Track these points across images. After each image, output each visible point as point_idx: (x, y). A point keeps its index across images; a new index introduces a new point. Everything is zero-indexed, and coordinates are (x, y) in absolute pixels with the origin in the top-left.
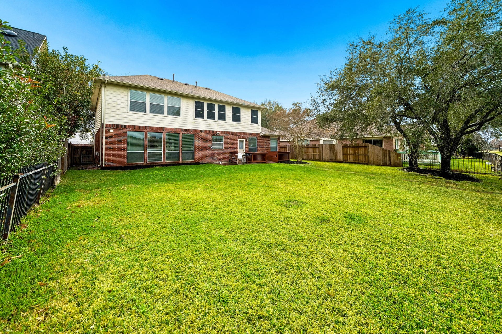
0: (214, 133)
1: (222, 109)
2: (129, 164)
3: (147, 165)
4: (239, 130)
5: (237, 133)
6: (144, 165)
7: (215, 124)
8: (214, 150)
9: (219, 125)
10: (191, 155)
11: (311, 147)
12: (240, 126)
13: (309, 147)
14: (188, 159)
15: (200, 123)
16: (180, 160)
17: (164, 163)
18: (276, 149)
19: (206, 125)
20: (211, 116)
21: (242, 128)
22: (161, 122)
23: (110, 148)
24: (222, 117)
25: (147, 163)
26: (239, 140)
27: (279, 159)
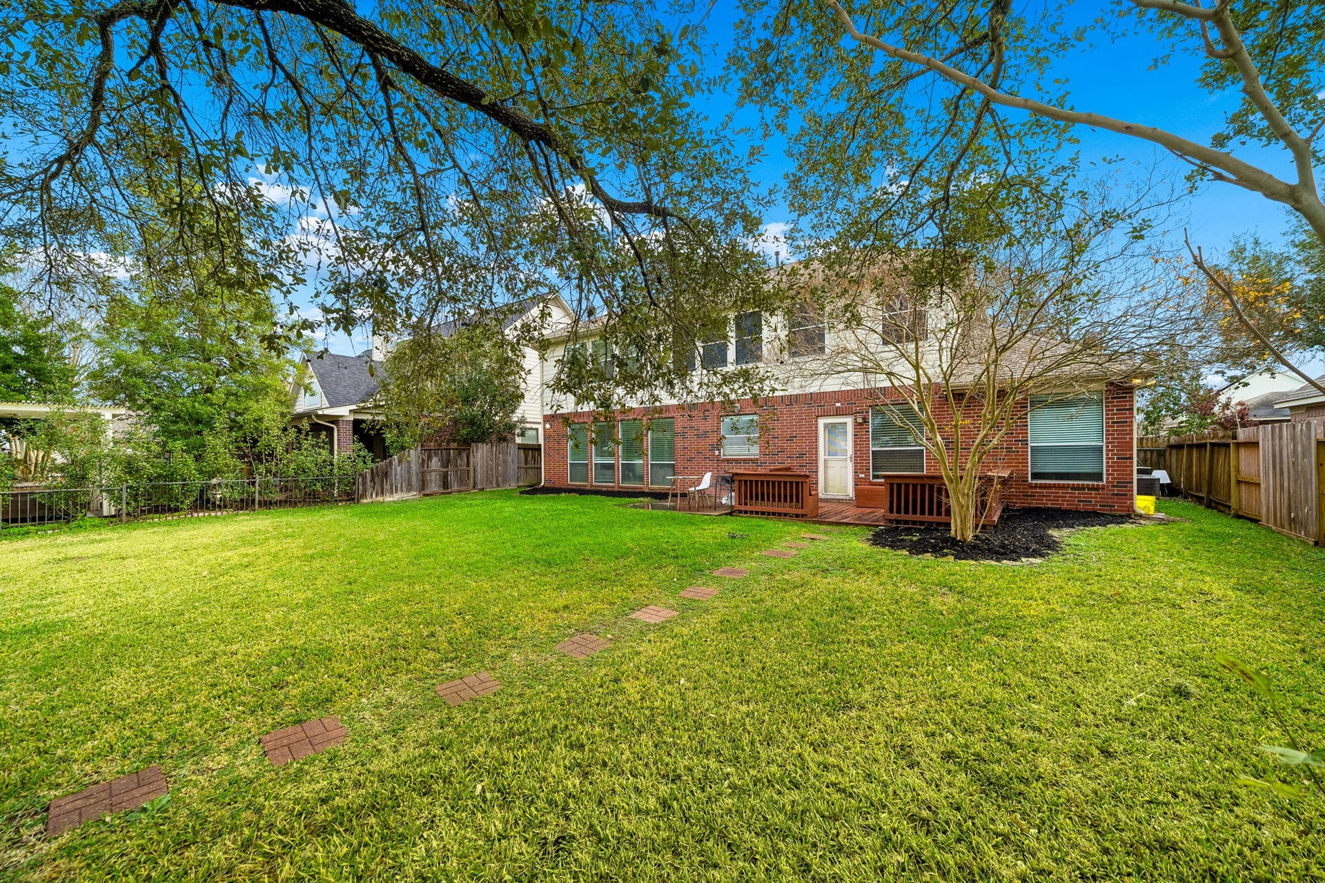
0: (725, 408)
2: (571, 485)
3: (592, 488)
5: (810, 398)
6: (587, 488)
8: (724, 460)
10: (669, 472)
12: (822, 369)
14: (664, 483)
16: (646, 484)
18: (1089, 457)
23: (549, 455)
25: (593, 486)
26: (822, 422)
27: (891, 511)
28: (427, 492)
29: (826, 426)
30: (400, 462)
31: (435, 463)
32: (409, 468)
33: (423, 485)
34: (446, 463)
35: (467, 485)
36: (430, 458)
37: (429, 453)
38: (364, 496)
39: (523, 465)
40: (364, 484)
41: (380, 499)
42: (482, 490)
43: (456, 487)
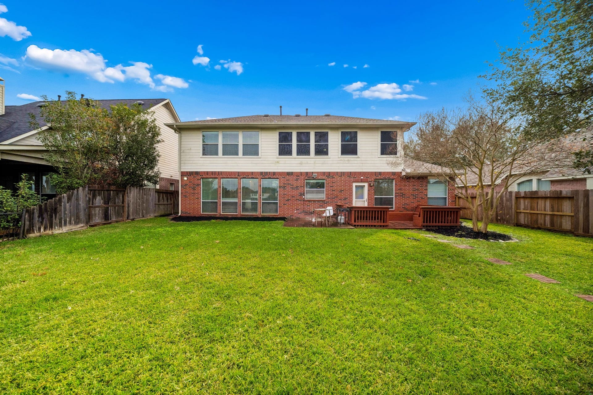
0: (308, 175)
1: (322, 137)
2: (203, 214)
3: (221, 216)
4: (354, 168)
5: (350, 174)
6: (217, 216)
7: (309, 162)
8: (307, 201)
9: (317, 162)
10: (274, 206)
11: (546, 198)
12: (356, 162)
13: (538, 198)
14: (270, 212)
15: (286, 162)
16: (259, 213)
17: (239, 216)
18: (443, 201)
19: (294, 165)
20: (303, 151)
21: (361, 165)
22: (236, 165)
23: (186, 196)
24: (322, 151)
25: (221, 215)
26: (354, 185)
27: (424, 222)
28: (92, 223)
29: (356, 186)
30: (69, 199)
31: (99, 201)
32: (78, 205)
33: (89, 217)
34: (107, 201)
35: (122, 216)
36: (94, 197)
37: (94, 193)
38: (31, 230)
39: (157, 202)
40: (31, 219)
41: (49, 232)
42: (133, 220)
43: (114, 219)
